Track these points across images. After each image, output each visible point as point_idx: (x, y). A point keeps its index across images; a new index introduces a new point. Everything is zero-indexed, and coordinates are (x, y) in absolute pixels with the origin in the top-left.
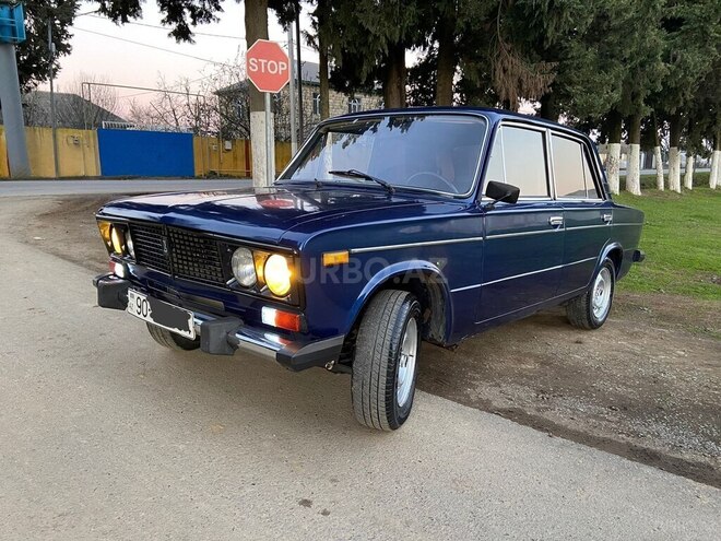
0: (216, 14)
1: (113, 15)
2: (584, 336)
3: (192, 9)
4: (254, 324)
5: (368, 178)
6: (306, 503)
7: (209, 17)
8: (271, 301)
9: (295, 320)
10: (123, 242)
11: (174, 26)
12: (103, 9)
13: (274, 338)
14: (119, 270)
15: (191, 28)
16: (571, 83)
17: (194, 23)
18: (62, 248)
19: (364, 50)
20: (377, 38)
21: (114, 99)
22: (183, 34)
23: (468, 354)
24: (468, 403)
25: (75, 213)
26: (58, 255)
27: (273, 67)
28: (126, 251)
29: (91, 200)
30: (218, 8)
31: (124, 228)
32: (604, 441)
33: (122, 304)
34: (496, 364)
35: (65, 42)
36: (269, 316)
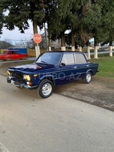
0: (28, 28)
1: (10, 29)
2: (85, 85)
3: (24, 27)
4: (26, 84)
5: (44, 62)
6: (33, 106)
7: (27, 28)
8: (28, 81)
9: (31, 84)
10: (10, 73)
11: (21, 31)
12: (8, 28)
13: (29, 86)
14: (10, 77)
15: (24, 31)
16: (98, 36)
17: (24, 30)
18: (3, 73)
19: (56, 33)
20: (58, 31)
21: (11, 42)
22: (23, 32)
23: (64, 88)
24: (61, 95)
25: (5, 66)
26: (2, 75)
27: (38, 38)
28: (11, 75)
29: (8, 64)
30: (29, 27)
31: (10, 72)
32: (77, 99)
33: (10, 82)
34: (68, 89)
35: (1, 32)
36: (28, 83)
